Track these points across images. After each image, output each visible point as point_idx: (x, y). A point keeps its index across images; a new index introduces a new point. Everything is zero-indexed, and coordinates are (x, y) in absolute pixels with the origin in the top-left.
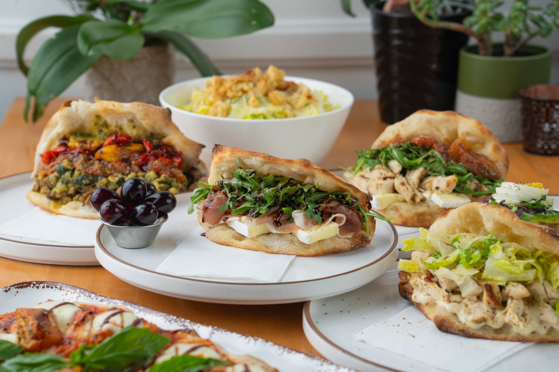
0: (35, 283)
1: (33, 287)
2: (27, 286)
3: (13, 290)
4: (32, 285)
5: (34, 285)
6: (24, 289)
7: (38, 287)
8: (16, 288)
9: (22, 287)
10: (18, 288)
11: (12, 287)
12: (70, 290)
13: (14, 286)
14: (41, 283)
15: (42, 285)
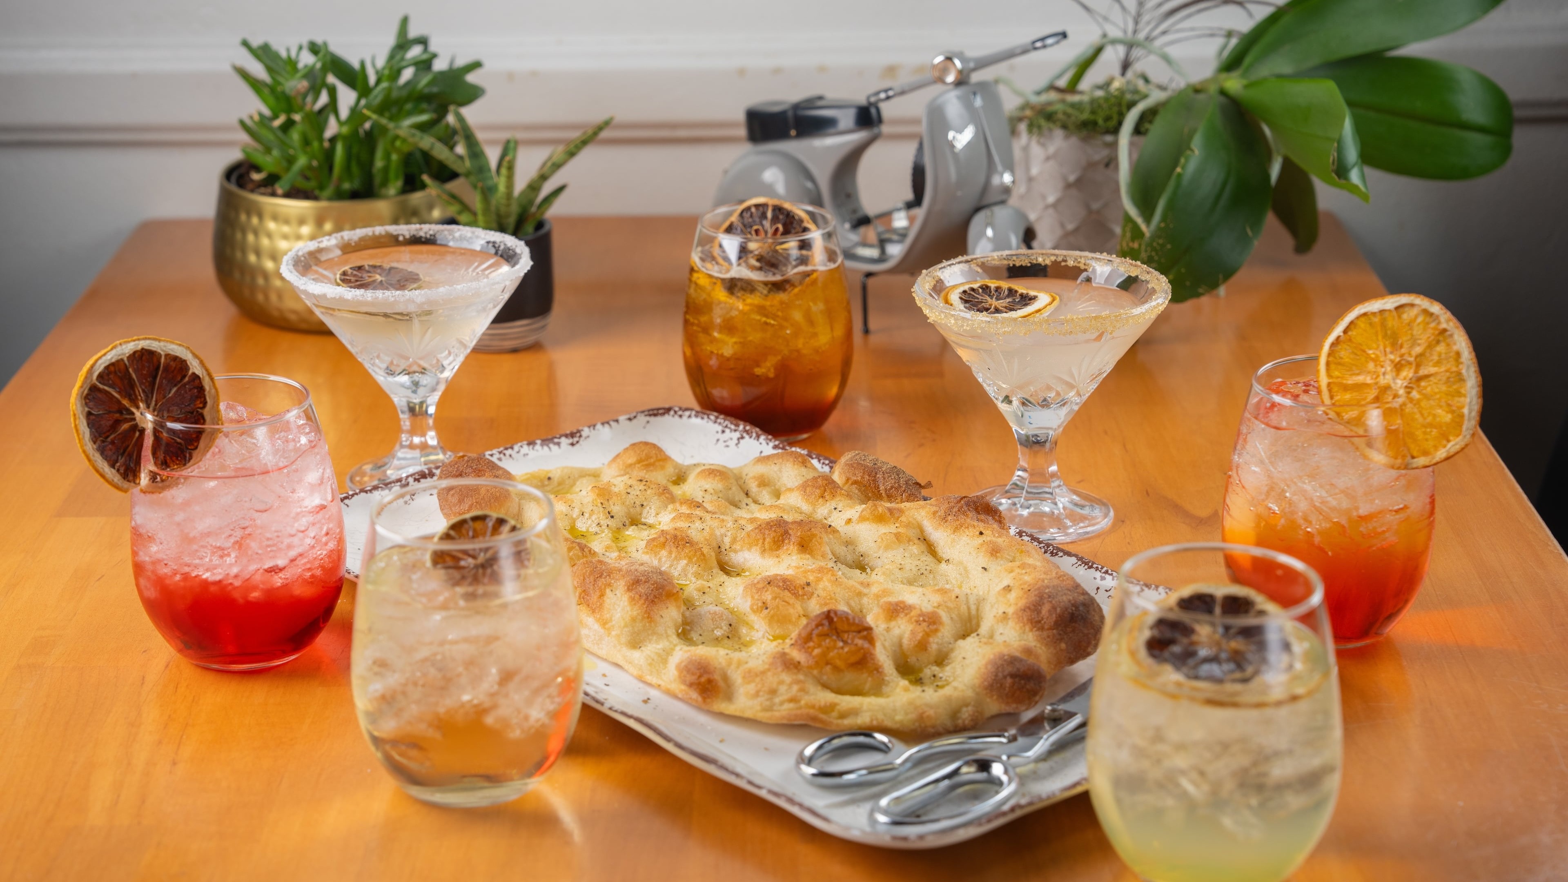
0: (677, 409)
1: (673, 416)
2: (663, 414)
3: (642, 419)
4: (672, 413)
5: (676, 412)
6: (659, 419)
7: (681, 416)
8: (646, 415)
9: (655, 415)
10: (650, 415)
11: (639, 414)
12: (729, 425)
13: (643, 412)
14: (687, 409)
15: (687, 413)
